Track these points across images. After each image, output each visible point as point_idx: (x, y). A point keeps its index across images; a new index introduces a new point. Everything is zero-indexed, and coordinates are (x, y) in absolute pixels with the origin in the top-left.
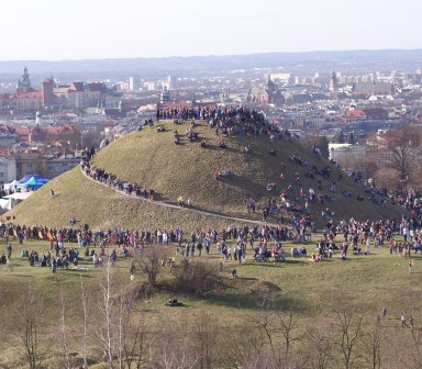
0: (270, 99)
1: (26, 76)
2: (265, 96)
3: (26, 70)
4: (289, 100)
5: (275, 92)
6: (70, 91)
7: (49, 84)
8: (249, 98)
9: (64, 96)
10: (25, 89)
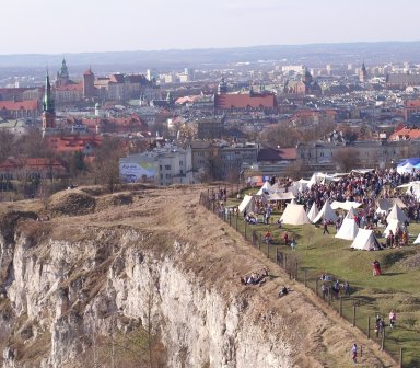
0: (307, 90)
1: (64, 69)
2: (302, 87)
3: (64, 62)
4: (326, 91)
5: (312, 84)
6: (110, 83)
7: (89, 77)
8: (286, 90)
9: (104, 88)
10: (64, 81)
